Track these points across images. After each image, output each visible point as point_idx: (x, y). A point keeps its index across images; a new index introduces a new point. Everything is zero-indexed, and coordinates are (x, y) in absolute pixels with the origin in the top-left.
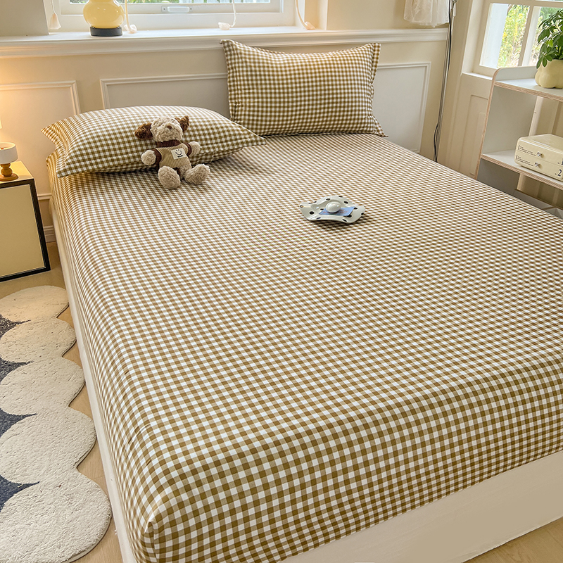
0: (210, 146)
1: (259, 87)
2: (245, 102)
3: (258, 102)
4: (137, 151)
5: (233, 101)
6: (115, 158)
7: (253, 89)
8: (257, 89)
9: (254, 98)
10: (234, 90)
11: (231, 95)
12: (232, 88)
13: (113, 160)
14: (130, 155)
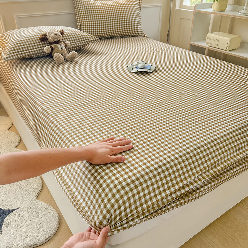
0: (74, 43)
1: (91, 16)
2: (85, 24)
3: (91, 23)
4: (41, 47)
5: (79, 23)
6: (30, 51)
7: (88, 17)
8: (90, 17)
9: (89, 21)
10: (79, 18)
11: (78, 20)
12: (78, 17)
13: (29, 52)
14: (38, 49)
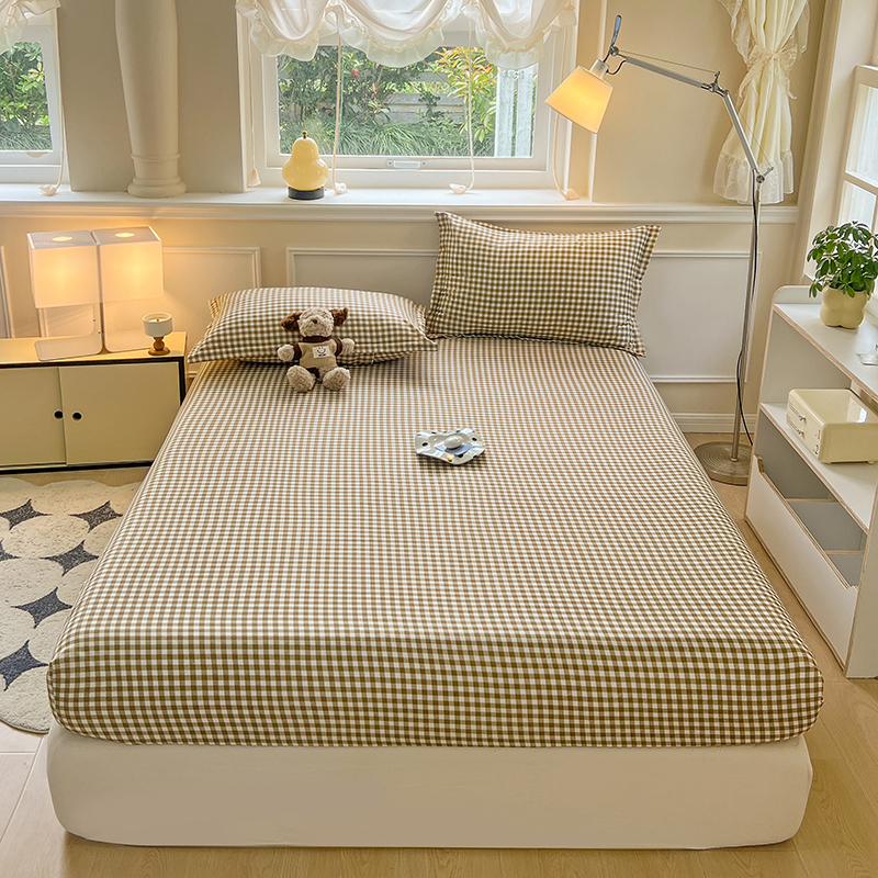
1: (469, 274)
2: (451, 291)
4: (276, 343)
10: (442, 274)
11: (438, 278)
12: (440, 271)
